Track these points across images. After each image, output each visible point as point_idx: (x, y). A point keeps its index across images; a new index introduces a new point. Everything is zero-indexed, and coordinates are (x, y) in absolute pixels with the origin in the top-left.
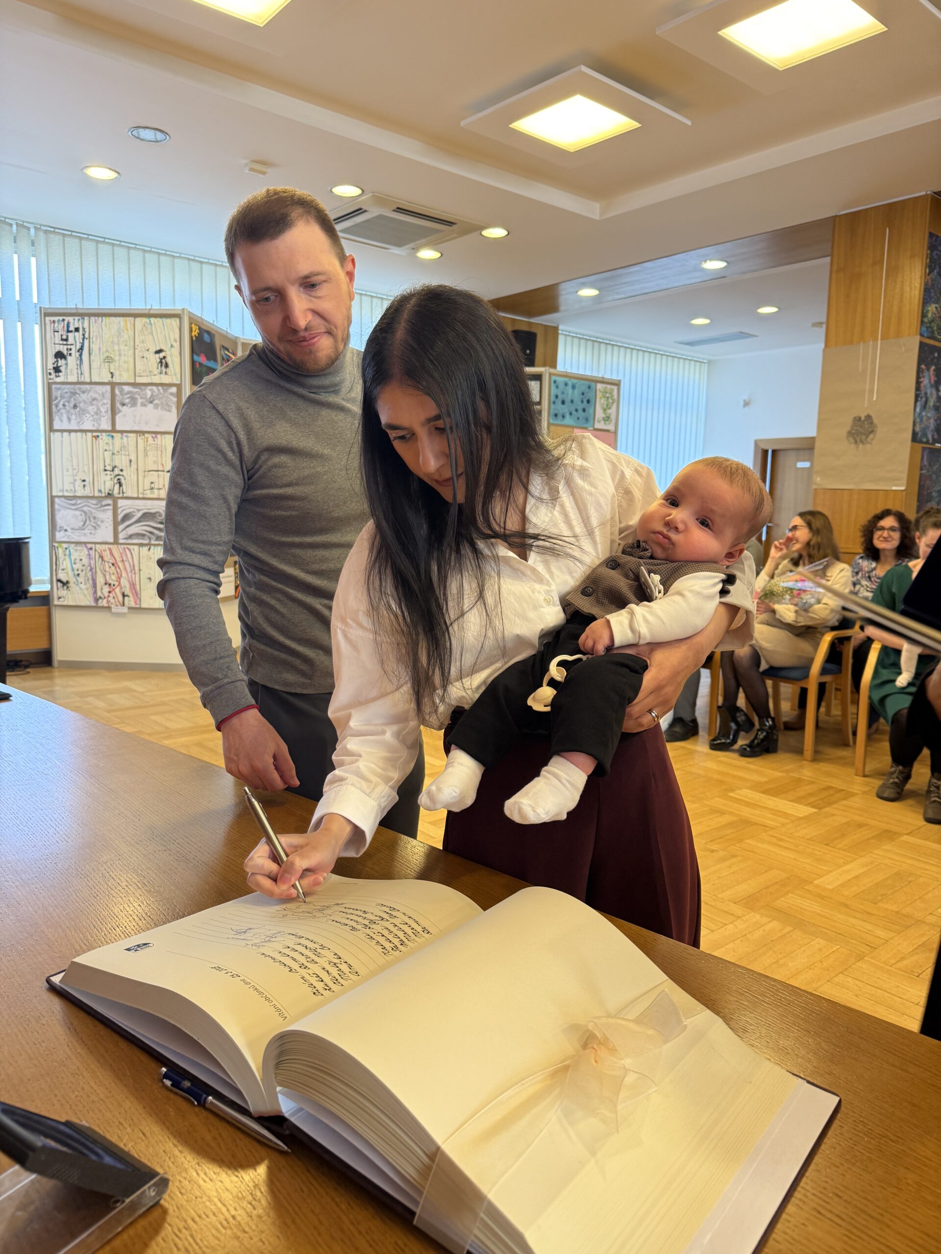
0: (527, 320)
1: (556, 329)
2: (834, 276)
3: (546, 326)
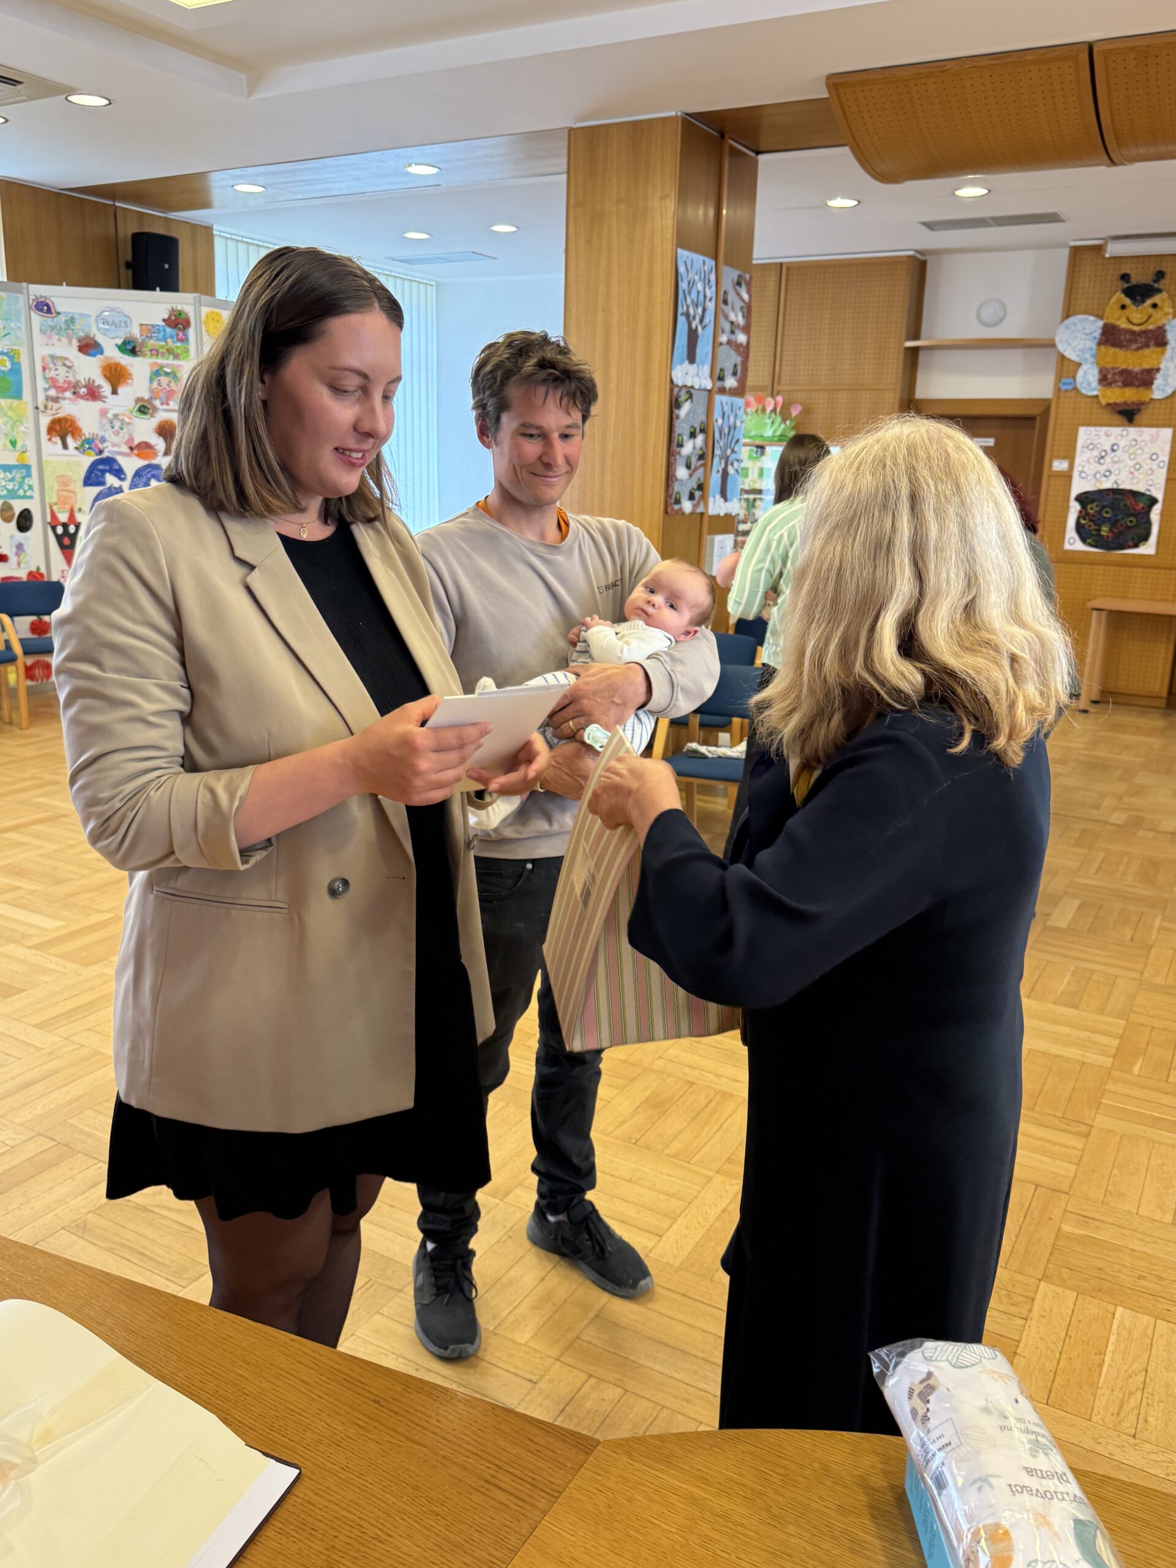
0: (163, 215)
1: (208, 230)
2: (572, 211)
3: (194, 227)
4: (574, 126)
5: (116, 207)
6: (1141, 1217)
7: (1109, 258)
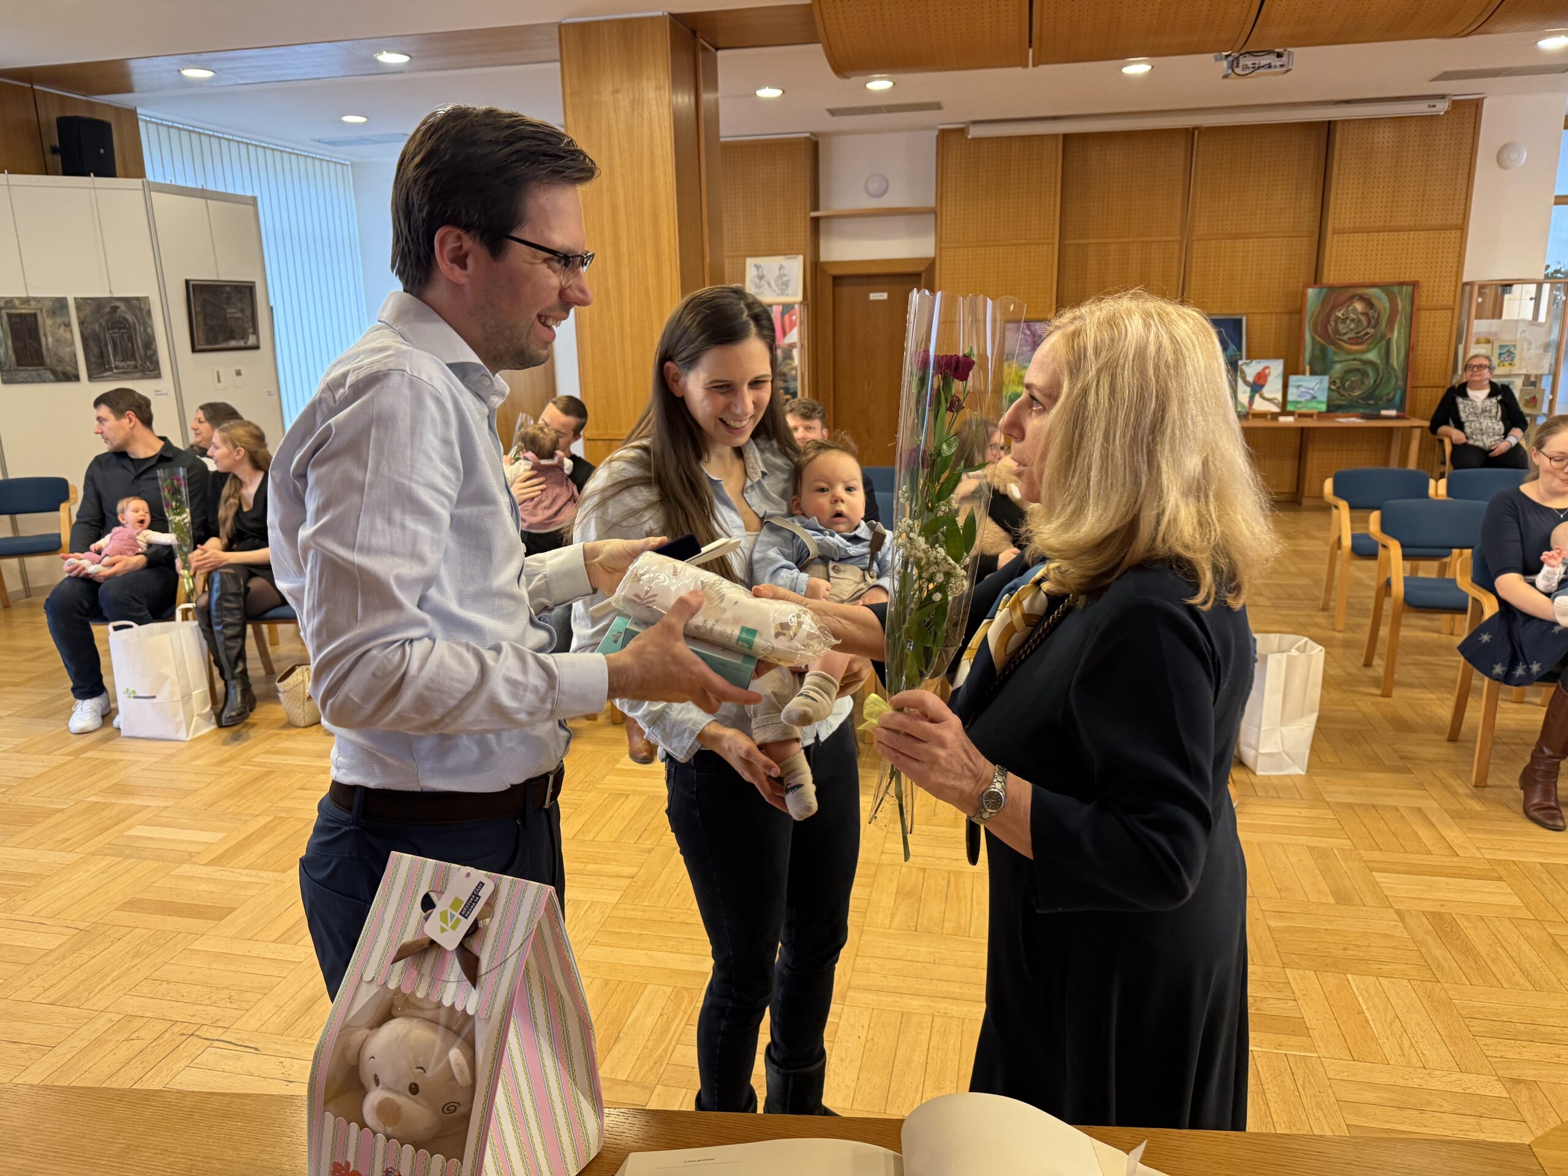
0: (85, 98)
1: (132, 114)
3: (118, 111)
4: (563, 22)
5: (34, 90)
6: (1314, 903)
7: (971, 139)
